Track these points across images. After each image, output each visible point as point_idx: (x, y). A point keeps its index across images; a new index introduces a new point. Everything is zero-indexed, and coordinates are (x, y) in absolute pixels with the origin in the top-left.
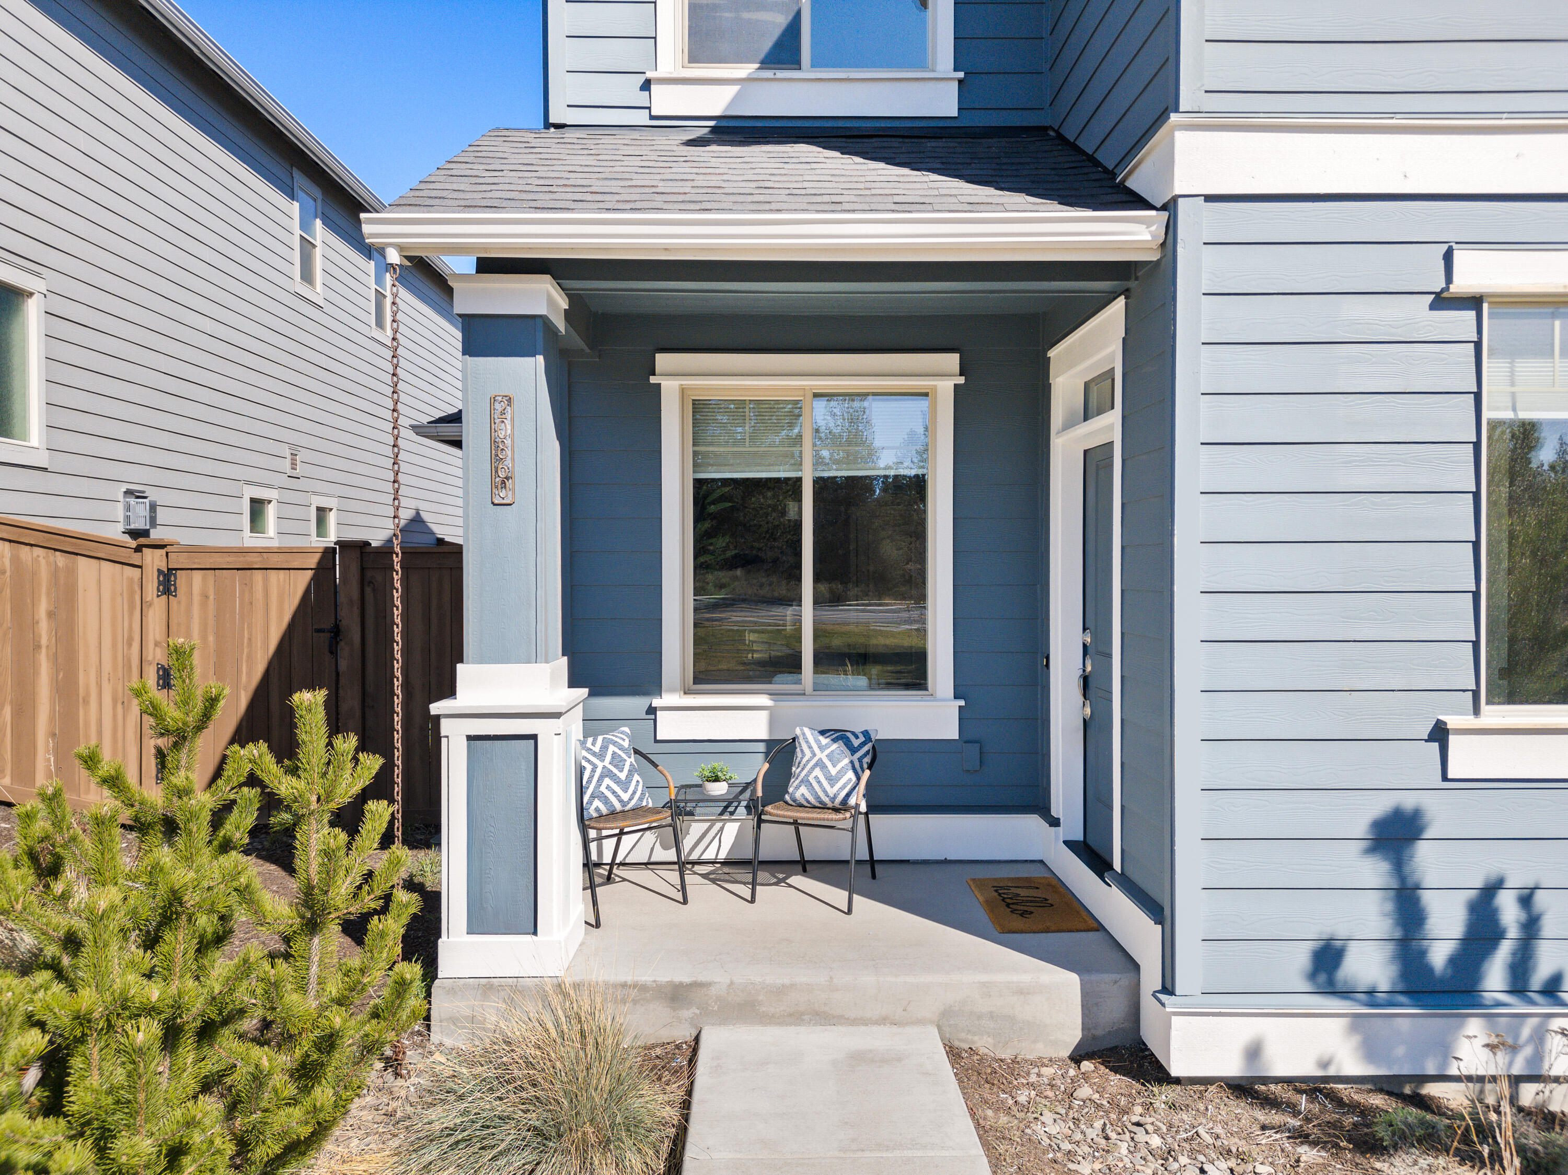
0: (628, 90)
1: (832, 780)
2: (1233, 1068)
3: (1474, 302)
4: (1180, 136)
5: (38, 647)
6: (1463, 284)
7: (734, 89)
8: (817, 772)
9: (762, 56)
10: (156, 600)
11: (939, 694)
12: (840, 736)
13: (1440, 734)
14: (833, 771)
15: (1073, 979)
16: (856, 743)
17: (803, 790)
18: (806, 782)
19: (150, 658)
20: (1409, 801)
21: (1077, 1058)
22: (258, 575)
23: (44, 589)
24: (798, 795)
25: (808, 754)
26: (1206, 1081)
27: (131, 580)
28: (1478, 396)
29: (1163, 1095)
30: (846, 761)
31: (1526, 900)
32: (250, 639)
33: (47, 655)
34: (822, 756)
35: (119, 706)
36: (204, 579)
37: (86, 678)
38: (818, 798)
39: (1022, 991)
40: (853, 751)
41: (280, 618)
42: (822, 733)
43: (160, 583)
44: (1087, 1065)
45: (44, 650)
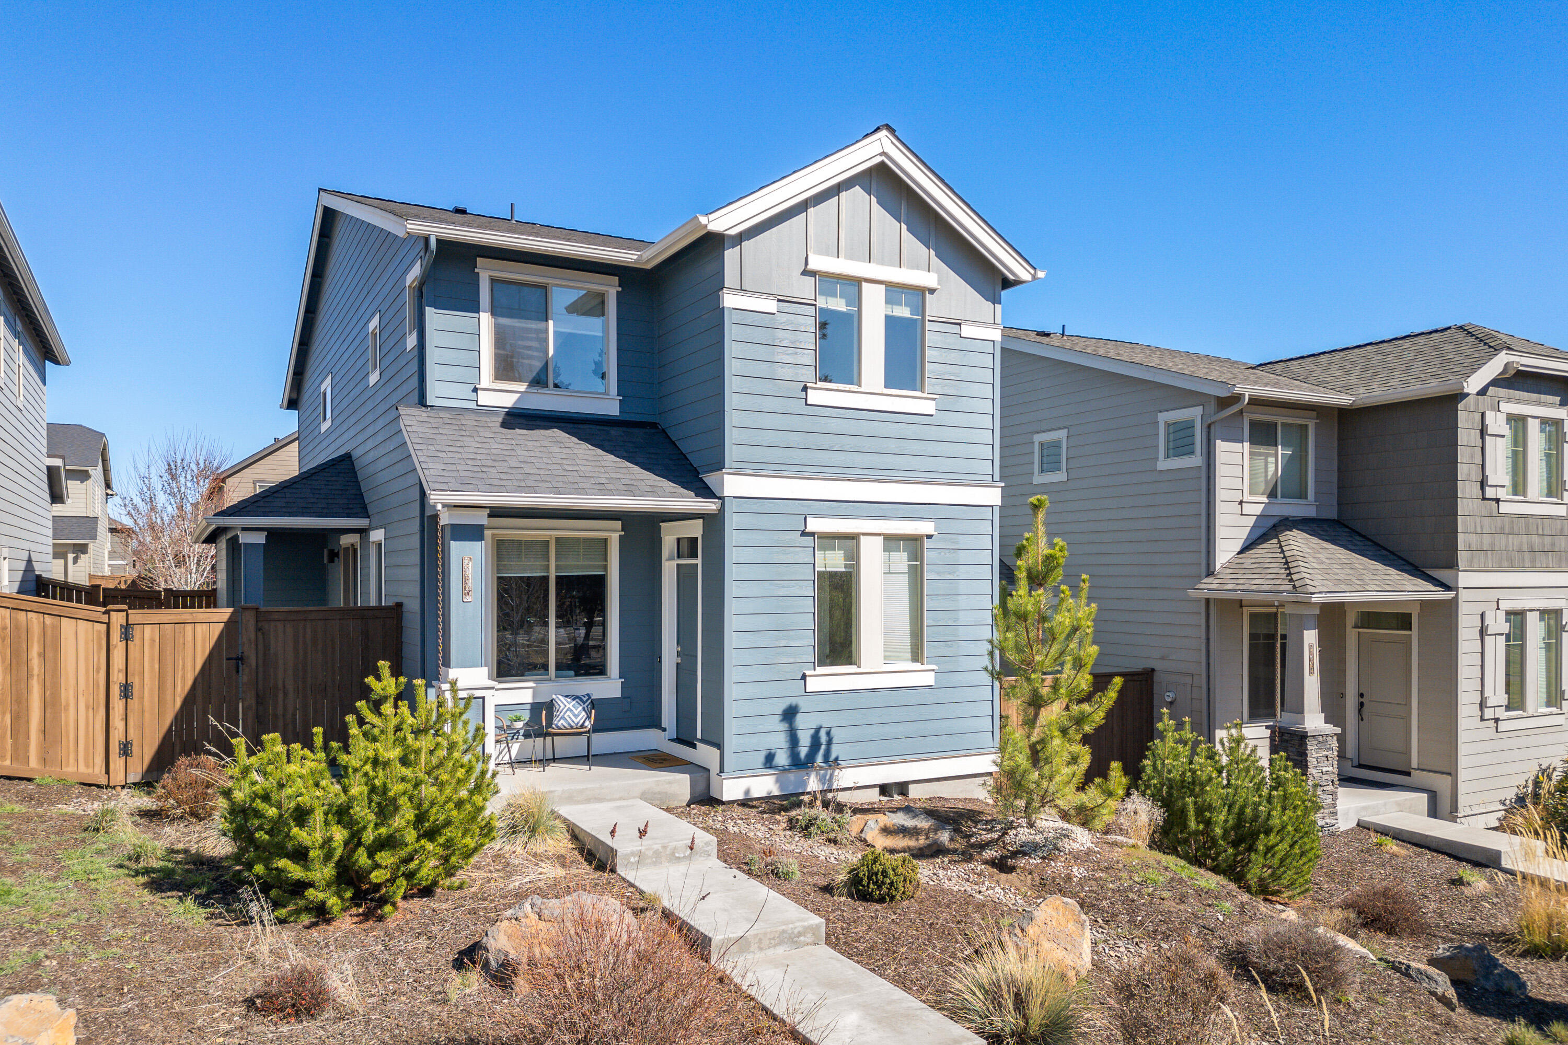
0: (466, 391)
1: (576, 716)
2: (740, 796)
3: (812, 534)
4: (726, 476)
5: (29, 675)
6: (810, 529)
7: (518, 395)
8: (568, 713)
9: (530, 379)
10: (119, 644)
11: (612, 677)
12: (576, 698)
13: (804, 677)
14: (576, 712)
15: (688, 776)
16: (585, 699)
17: (562, 721)
18: (563, 718)
19: (115, 679)
20: (793, 701)
21: (688, 805)
22: (189, 628)
23: (36, 639)
24: (559, 724)
25: (562, 706)
26: (733, 802)
27: (99, 632)
28: (814, 565)
29: (720, 808)
30: (581, 708)
31: (828, 733)
32: (183, 666)
33: (38, 681)
34: (570, 706)
35: (91, 711)
36: (152, 630)
37: (67, 694)
38: (569, 724)
39: (670, 783)
40: (584, 703)
41: (203, 651)
42: (567, 696)
43: (122, 633)
44: (692, 806)
45: (35, 678)
